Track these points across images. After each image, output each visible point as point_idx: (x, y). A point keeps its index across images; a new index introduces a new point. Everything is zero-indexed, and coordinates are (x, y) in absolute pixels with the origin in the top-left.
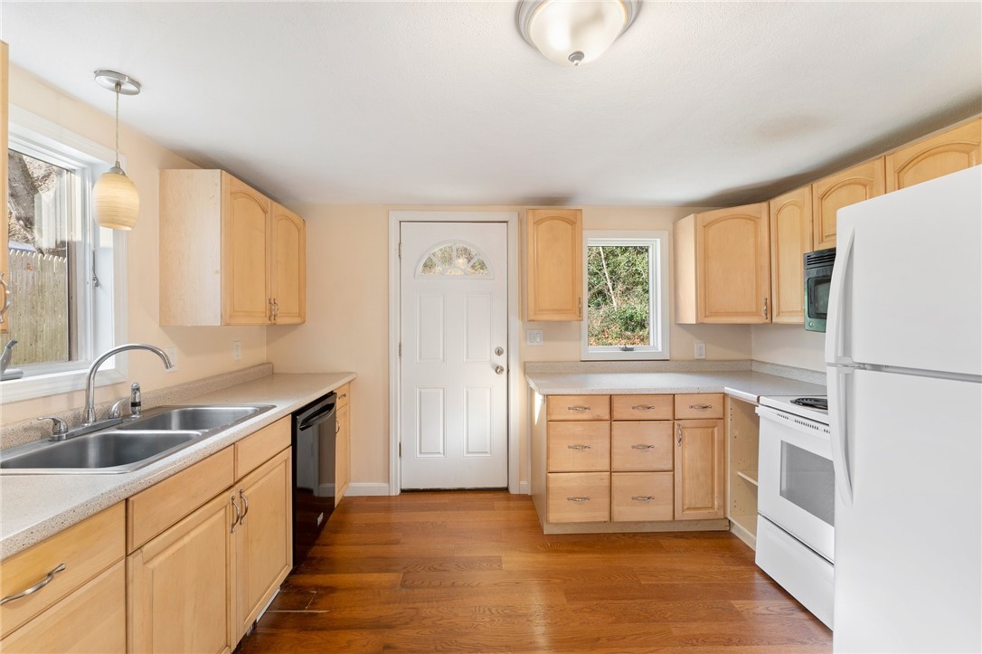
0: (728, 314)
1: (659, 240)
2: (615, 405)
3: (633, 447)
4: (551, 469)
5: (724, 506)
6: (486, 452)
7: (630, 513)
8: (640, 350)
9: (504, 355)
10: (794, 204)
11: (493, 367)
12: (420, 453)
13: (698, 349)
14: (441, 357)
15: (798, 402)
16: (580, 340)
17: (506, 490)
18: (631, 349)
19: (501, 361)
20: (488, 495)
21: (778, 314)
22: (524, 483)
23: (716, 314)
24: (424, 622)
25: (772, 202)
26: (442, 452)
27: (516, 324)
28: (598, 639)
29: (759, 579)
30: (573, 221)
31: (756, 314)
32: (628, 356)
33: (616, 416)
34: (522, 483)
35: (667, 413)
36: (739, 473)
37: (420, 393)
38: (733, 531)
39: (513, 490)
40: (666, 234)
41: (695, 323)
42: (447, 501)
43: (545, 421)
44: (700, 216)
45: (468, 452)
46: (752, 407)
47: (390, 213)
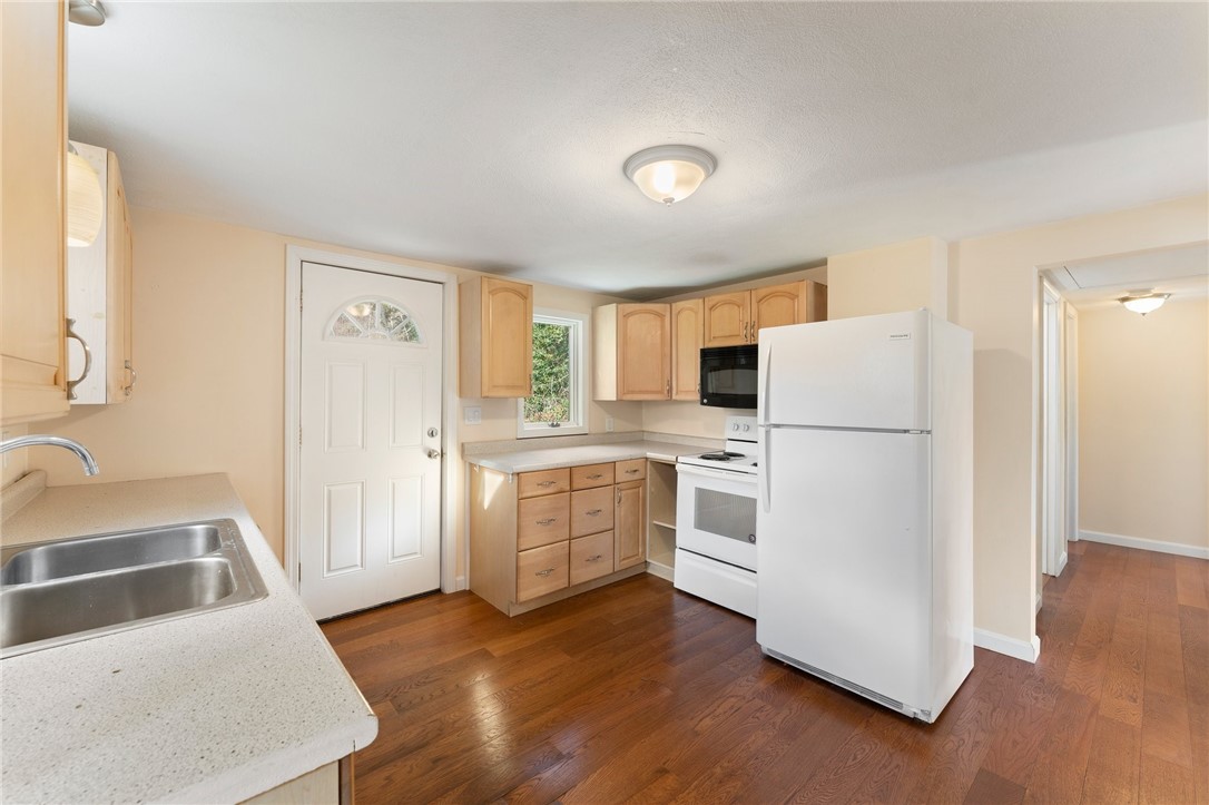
0: (641, 392)
1: (581, 322)
2: (575, 477)
3: (588, 513)
4: (522, 548)
5: (644, 552)
6: (416, 553)
7: (585, 574)
8: (567, 427)
9: (438, 437)
10: (691, 309)
11: (424, 451)
12: (329, 570)
13: (609, 424)
14: (360, 443)
15: (704, 457)
16: (516, 416)
17: (438, 592)
18: (558, 425)
19: (435, 444)
20: (421, 602)
21: (677, 393)
22: (461, 578)
23: (633, 392)
24: (456, 725)
25: (674, 305)
26: (359, 564)
27: (453, 400)
28: (612, 671)
29: (676, 597)
30: (524, 294)
31: (661, 392)
32: (556, 431)
33: (575, 486)
34: (458, 579)
35: (608, 479)
36: (655, 522)
37: (330, 492)
38: (649, 571)
39: (449, 589)
40: (587, 317)
41: (615, 399)
42: (375, 621)
43: (516, 500)
44: (621, 306)
45: (394, 557)
46: (674, 466)
47: (288, 247)
